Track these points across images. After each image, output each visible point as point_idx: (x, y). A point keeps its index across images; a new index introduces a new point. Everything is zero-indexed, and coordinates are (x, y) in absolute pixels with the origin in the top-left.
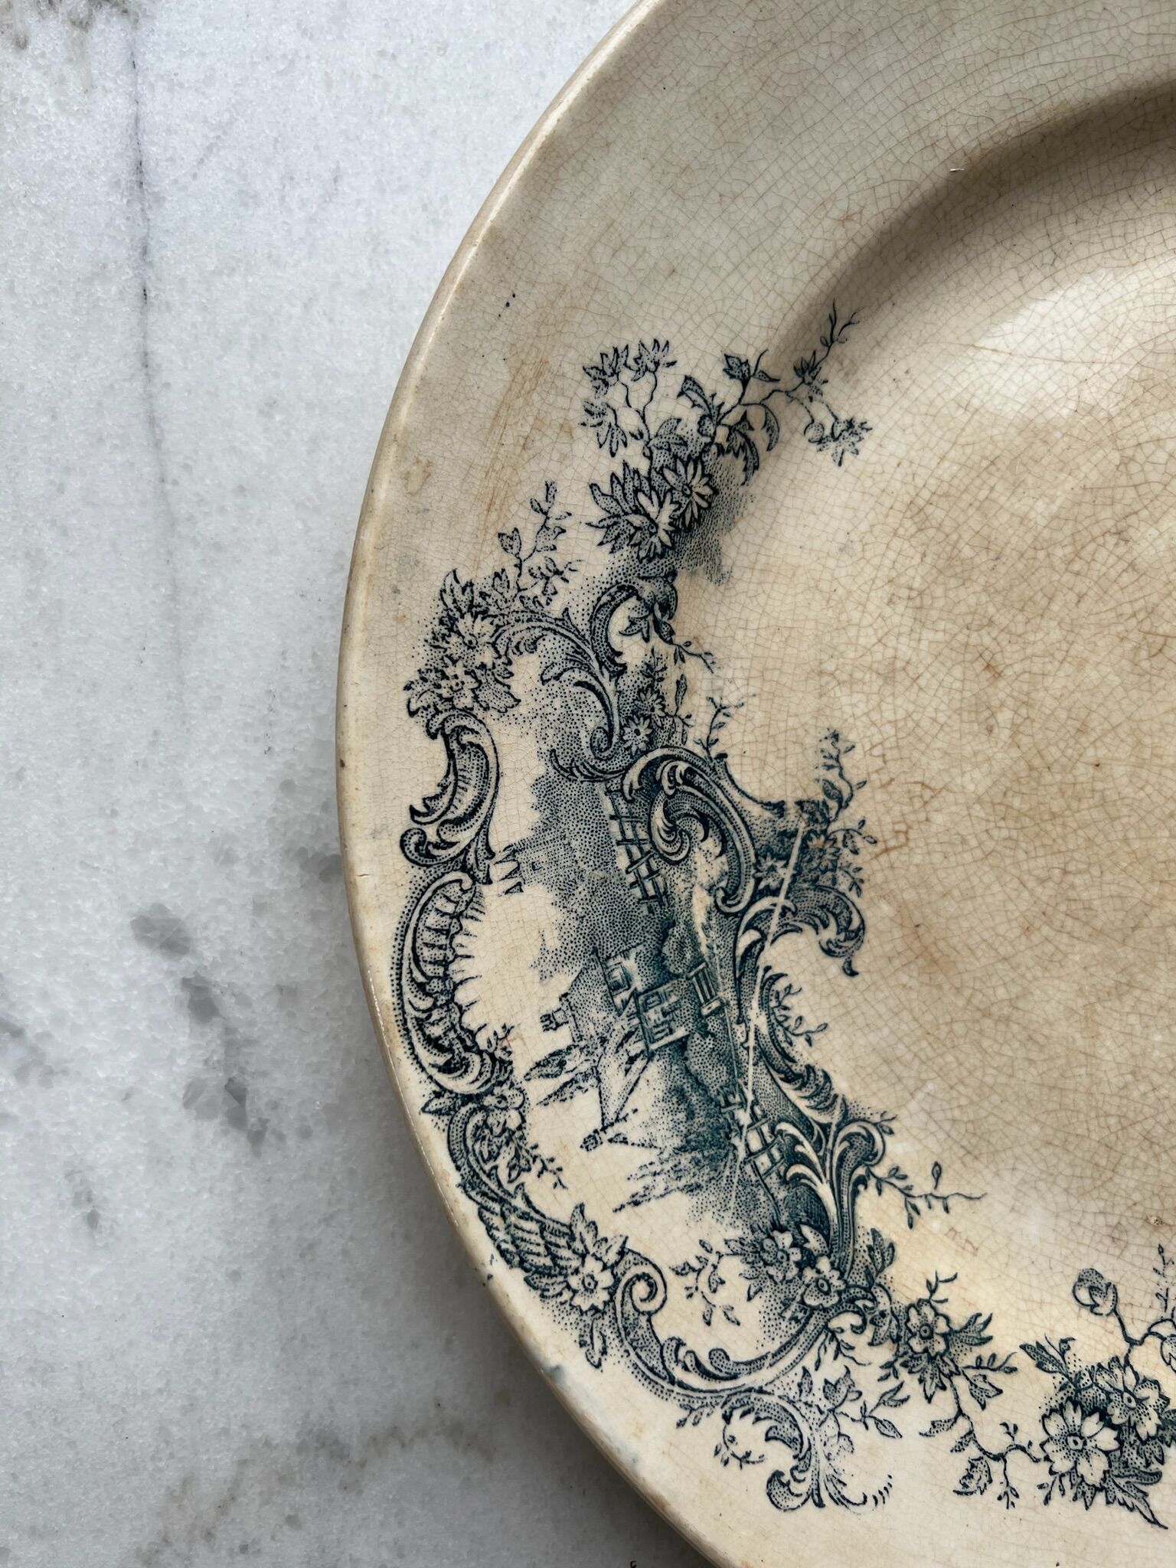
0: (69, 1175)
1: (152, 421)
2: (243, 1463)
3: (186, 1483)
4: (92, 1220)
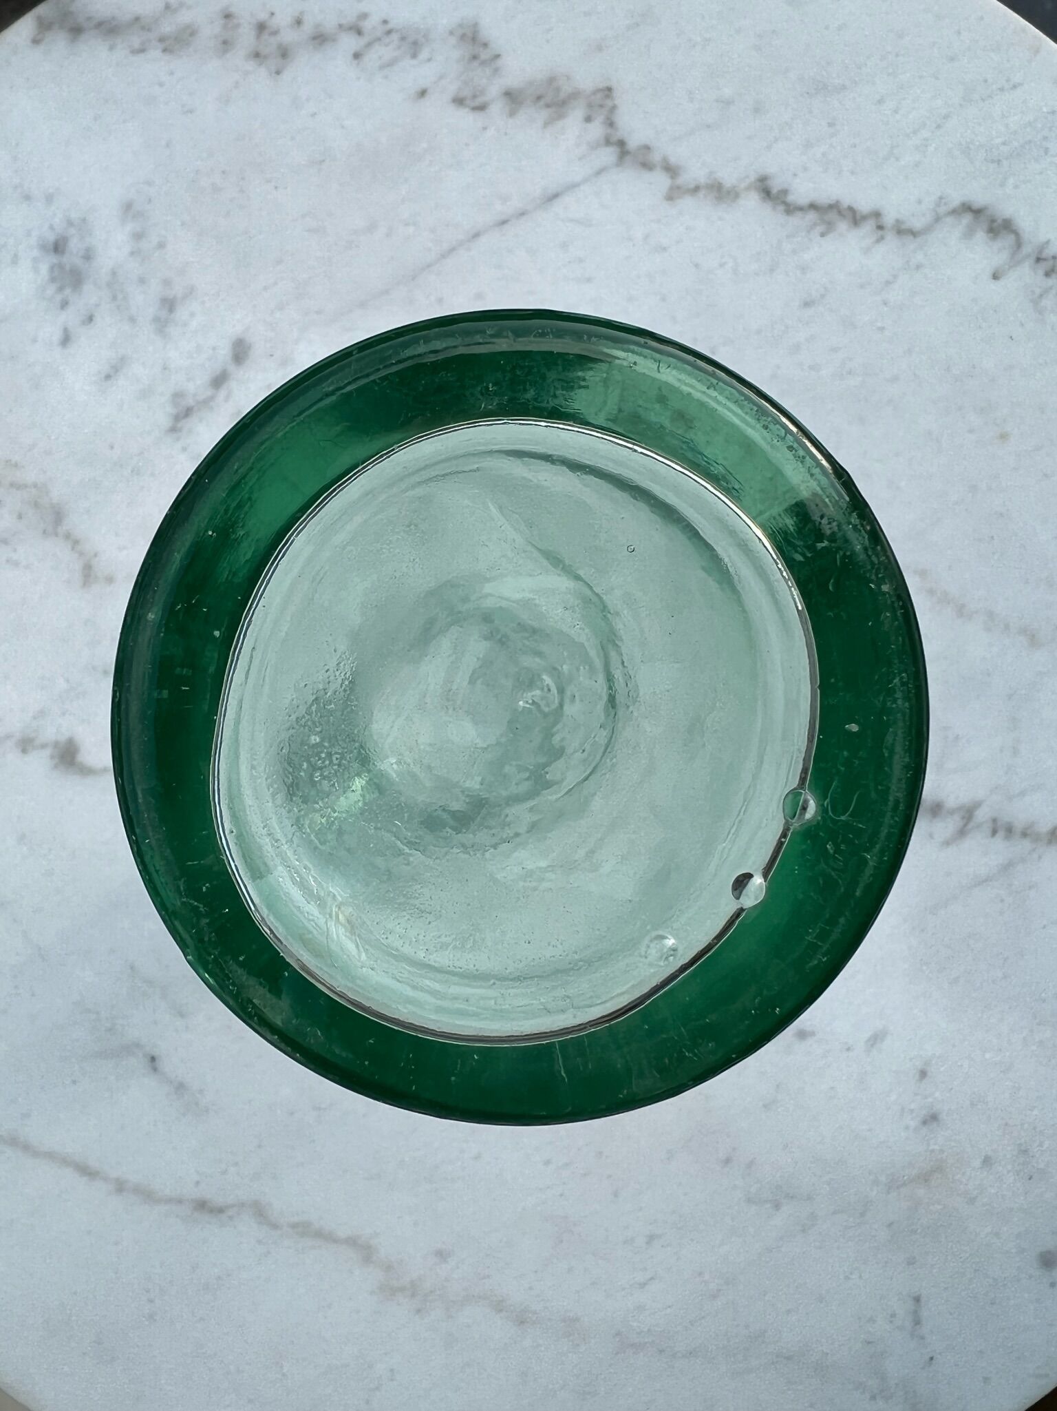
0: (122, 360)
1: (452, 250)
2: (35, 486)
3: (16, 465)
4: (108, 377)
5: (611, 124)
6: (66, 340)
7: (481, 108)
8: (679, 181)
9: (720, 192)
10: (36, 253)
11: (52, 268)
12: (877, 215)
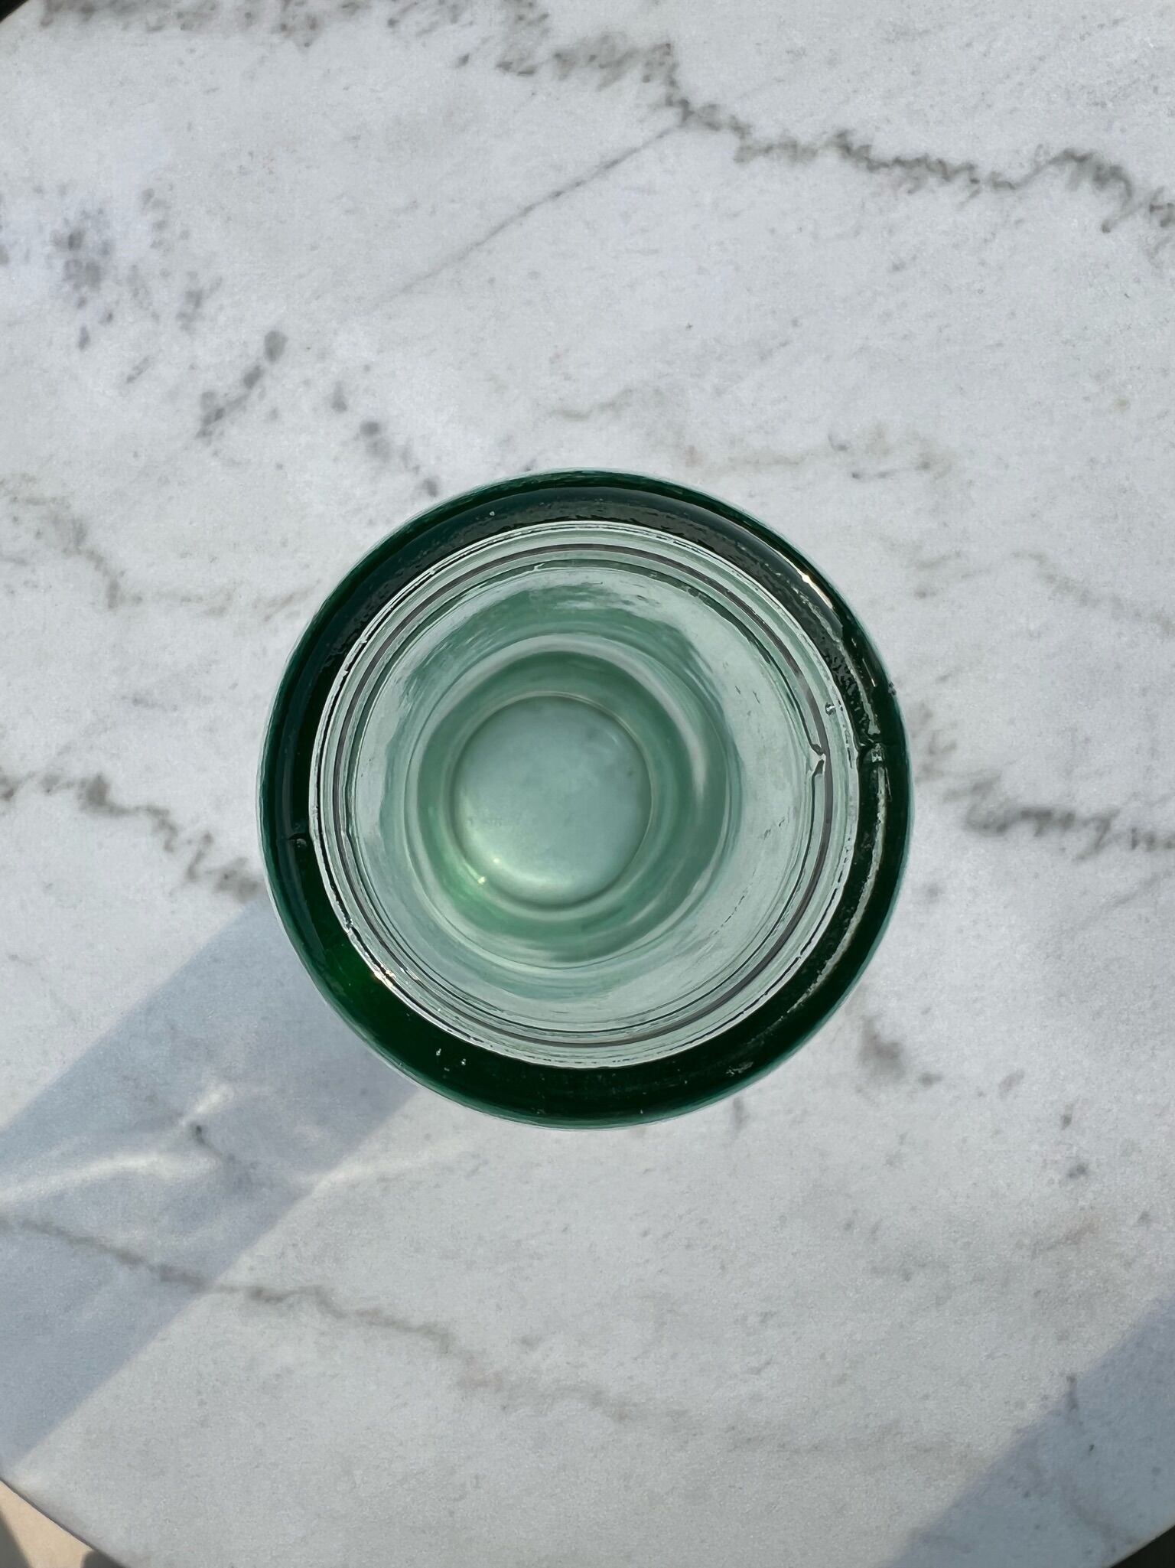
0: (146, 360)
1: (502, 227)
2: (54, 500)
3: (33, 479)
4: (131, 379)
5: (672, 83)
6: (84, 341)
7: (530, 72)
8: (749, 142)
9: (795, 151)
10: (49, 249)
11: (67, 265)
12: (970, 167)
